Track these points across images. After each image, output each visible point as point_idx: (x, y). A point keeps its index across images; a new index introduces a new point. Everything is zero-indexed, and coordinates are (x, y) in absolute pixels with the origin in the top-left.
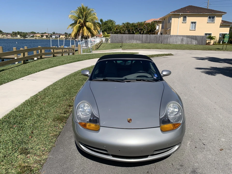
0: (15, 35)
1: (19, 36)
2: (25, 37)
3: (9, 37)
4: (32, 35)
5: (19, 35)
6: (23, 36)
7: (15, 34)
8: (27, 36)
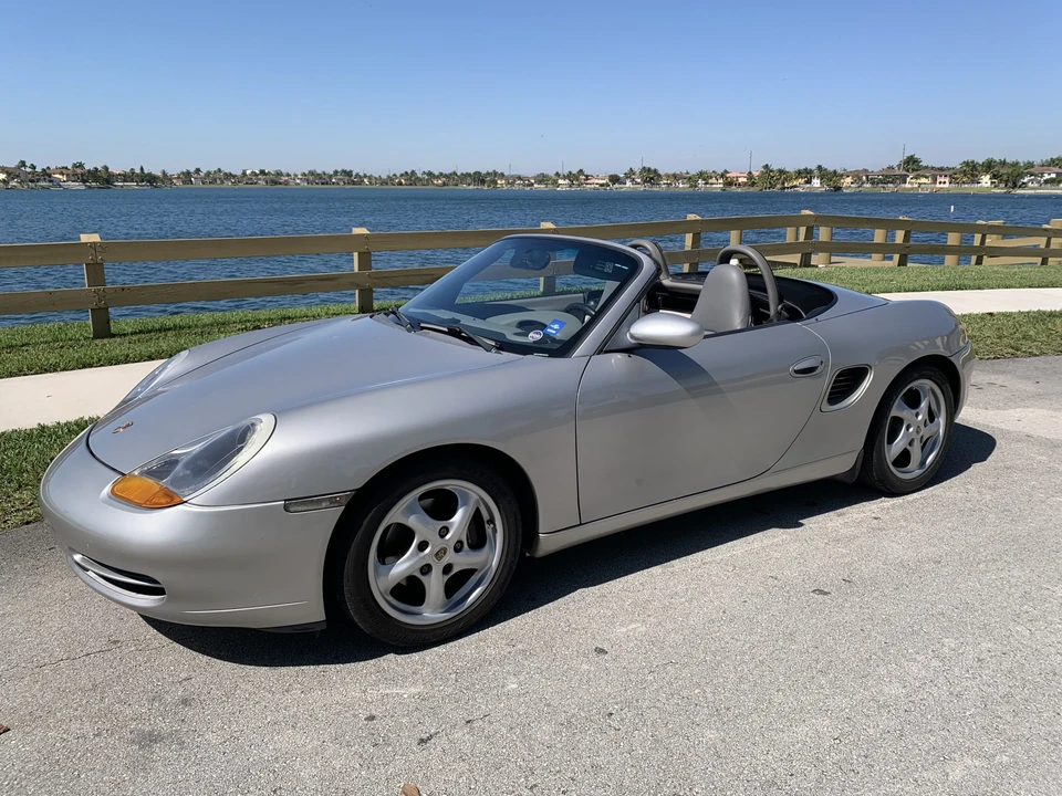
0: (972, 175)
1: (986, 180)
2: (1015, 186)
3: (942, 185)
4: (1053, 176)
5: (988, 176)
6: (1005, 177)
7: (971, 171)
8: (1025, 181)
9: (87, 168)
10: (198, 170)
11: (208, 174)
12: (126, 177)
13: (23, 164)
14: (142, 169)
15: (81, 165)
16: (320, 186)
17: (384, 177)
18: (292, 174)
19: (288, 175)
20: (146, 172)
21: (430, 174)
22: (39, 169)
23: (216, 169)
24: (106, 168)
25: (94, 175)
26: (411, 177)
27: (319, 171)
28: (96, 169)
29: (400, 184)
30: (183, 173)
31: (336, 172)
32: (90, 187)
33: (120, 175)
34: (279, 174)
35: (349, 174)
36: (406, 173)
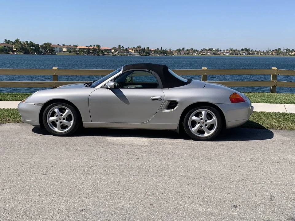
9: (142, 48)
10: (183, 49)
11: (188, 50)
12: (155, 51)
13: (120, 46)
14: (161, 48)
15: (139, 47)
16: (234, 55)
17: (265, 51)
18: (222, 50)
19: (221, 51)
20: (163, 49)
21: (288, 50)
22: (125, 48)
23: (191, 48)
24: (148, 48)
25: (143, 50)
26: (278, 52)
27: (235, 49)
28: (145, 48)
29: (272, 54)
30: (177, 50)
31: (242, 49)
32: (141, 55)
33: (153, 50)
34: (217, 50)
35: (247, 50)
36: (276, 49)
